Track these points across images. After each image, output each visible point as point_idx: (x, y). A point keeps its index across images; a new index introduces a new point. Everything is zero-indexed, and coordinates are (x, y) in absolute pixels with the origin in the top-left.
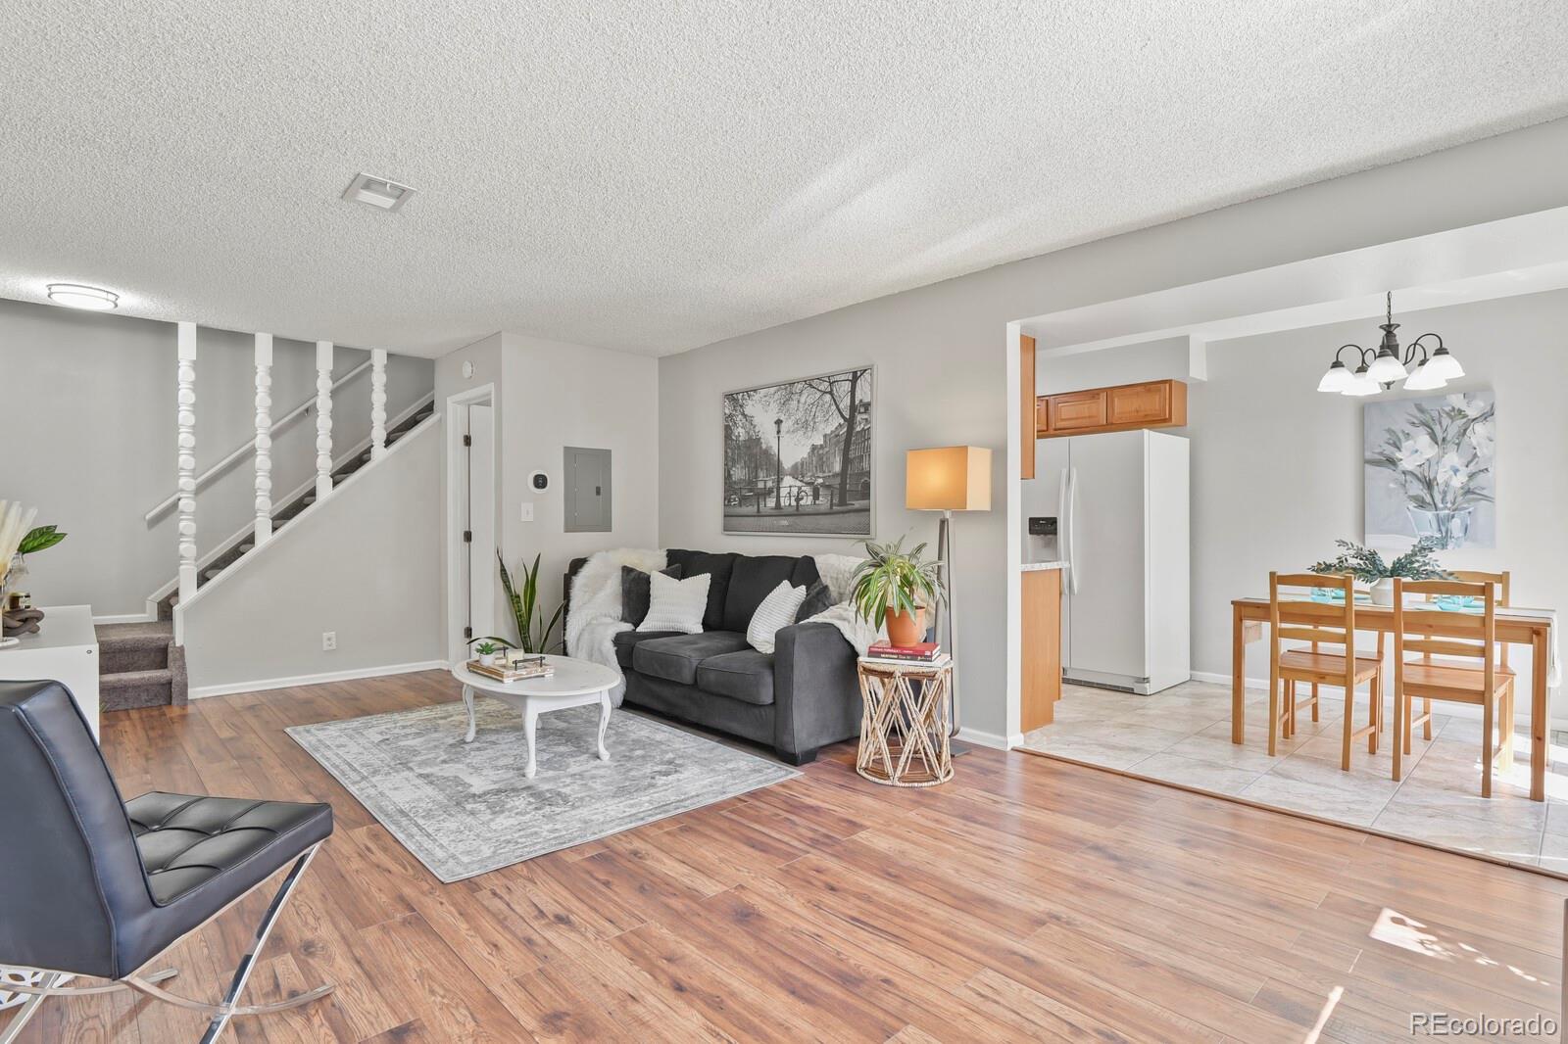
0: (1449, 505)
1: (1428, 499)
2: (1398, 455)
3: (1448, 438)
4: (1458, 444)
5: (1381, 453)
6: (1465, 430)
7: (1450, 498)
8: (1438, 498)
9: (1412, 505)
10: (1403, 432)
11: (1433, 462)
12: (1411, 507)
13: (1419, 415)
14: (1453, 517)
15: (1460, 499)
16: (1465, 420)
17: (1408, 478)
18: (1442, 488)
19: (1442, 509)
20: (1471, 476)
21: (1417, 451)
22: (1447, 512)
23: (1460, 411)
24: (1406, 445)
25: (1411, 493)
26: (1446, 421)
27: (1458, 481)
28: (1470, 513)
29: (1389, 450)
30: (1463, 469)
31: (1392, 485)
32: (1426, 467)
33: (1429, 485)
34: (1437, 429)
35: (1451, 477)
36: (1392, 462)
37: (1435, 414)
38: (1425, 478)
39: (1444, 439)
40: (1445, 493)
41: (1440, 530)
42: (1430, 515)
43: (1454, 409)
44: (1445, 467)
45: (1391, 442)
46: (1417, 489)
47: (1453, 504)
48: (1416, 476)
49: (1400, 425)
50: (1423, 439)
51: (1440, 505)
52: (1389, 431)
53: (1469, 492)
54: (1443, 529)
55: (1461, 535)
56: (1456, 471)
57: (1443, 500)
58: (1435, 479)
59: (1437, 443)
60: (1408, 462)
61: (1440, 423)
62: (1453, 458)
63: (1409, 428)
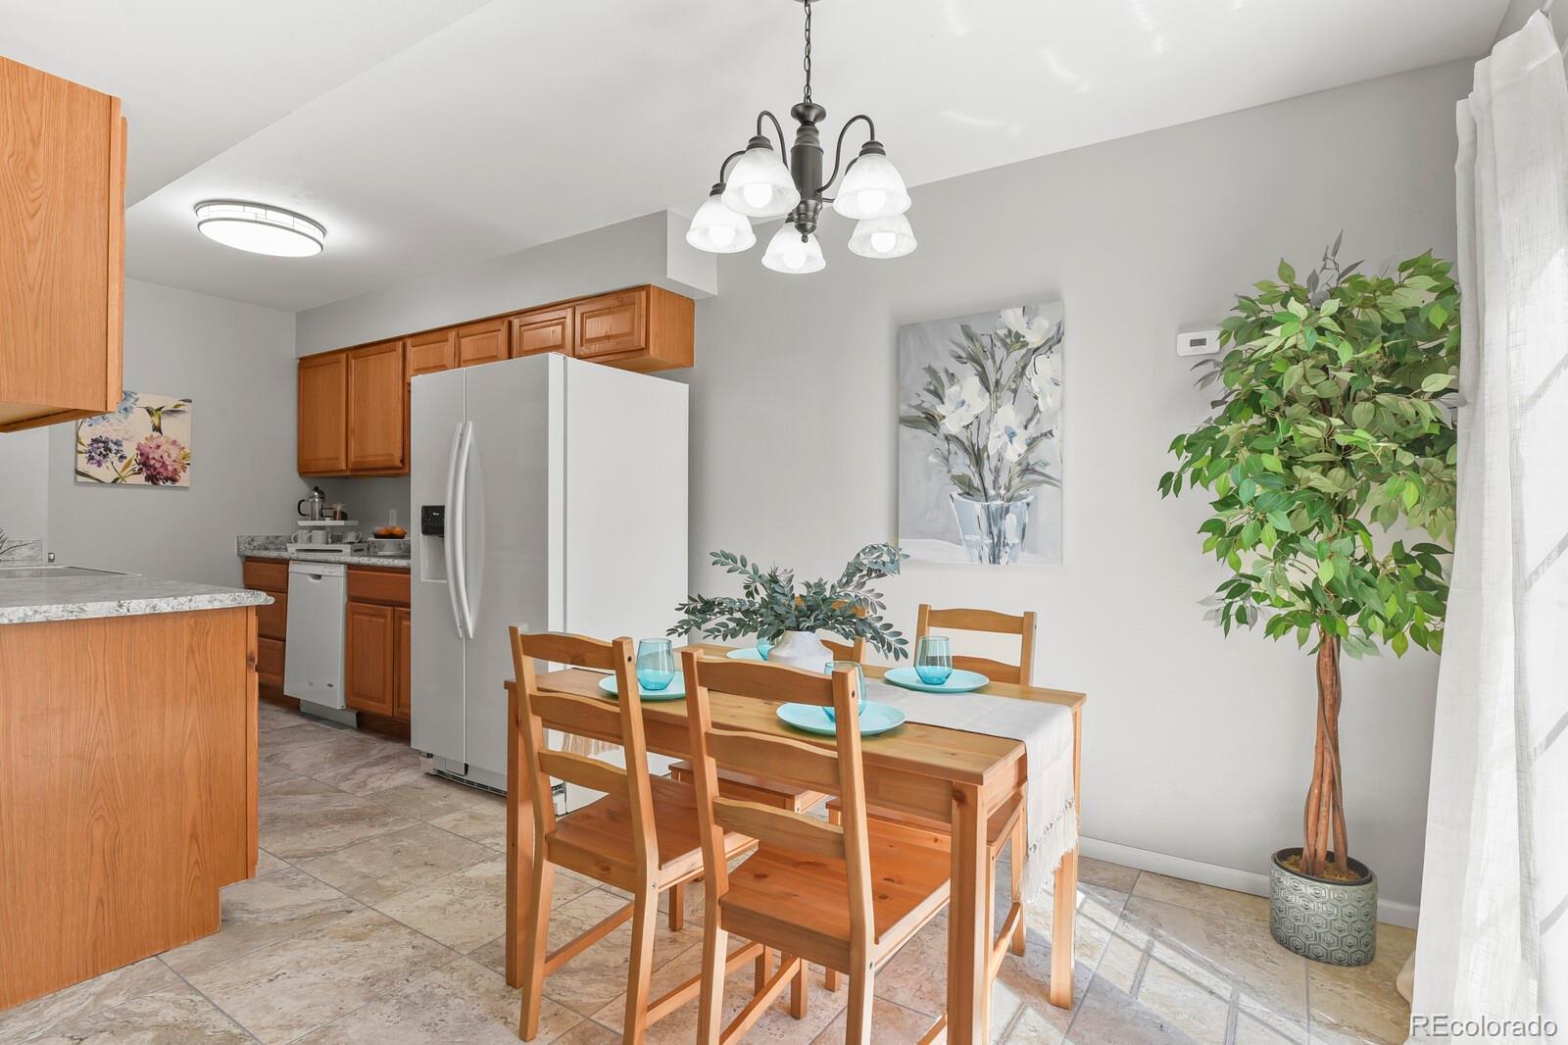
0: (1002, 492)
1: (976, 482)
2: (941, 410)
3: (1003, 382)
4: (1015, 391)
5: (919, 407)
6: (1024, 368)
7: (1003, 480)
8: (989, 483)
9: (956, 491)
10: (947, 371)
11: (984, 421)
12: (955, 495)
13: (966, 343)
14: (1007, 511)
15: (1016, 482)
16: (1024, 351)
17: (953, 447)
18: (994, 462)
19: (994, 498)
20: (1032, 443)
21: (963, 403)
22: (999, 502)
23: (1018, 336)
24: (950, 392)
25: (957, 471)
26: (1000, 352)
27: (1014, 452)
28: (1028, 504)
29: (929, 401)
30: (1020, 431)
31: (932, 459)
32: (974, 428)
33: (977, 457)
34: (989, 365)
35: (1005, 445)
36: (931, 420)
37: (986, 341)
38: (973, 446)
39: (997, 382)
40: (997, 471)
41: (991, 533)
42: (977, 507)
43: (1010, 331)
44: (998, 430)
45: (932, 388)
46: (962, 465)
47: (1008, 489)
48: (962, 443)
49: (944, 362)
50: (970, 385)
51: (992, 492)
52: (931, 371)
53: (1027, 469)
54: (995, 531)
55: (1017, 541)
56: (1012, 435)
57: (995, 482)
58: (986, 447)
59: (988, 390)
60: (952, 425)
61: (993, 357)
62: (1009, 415)
63: (954, 366)
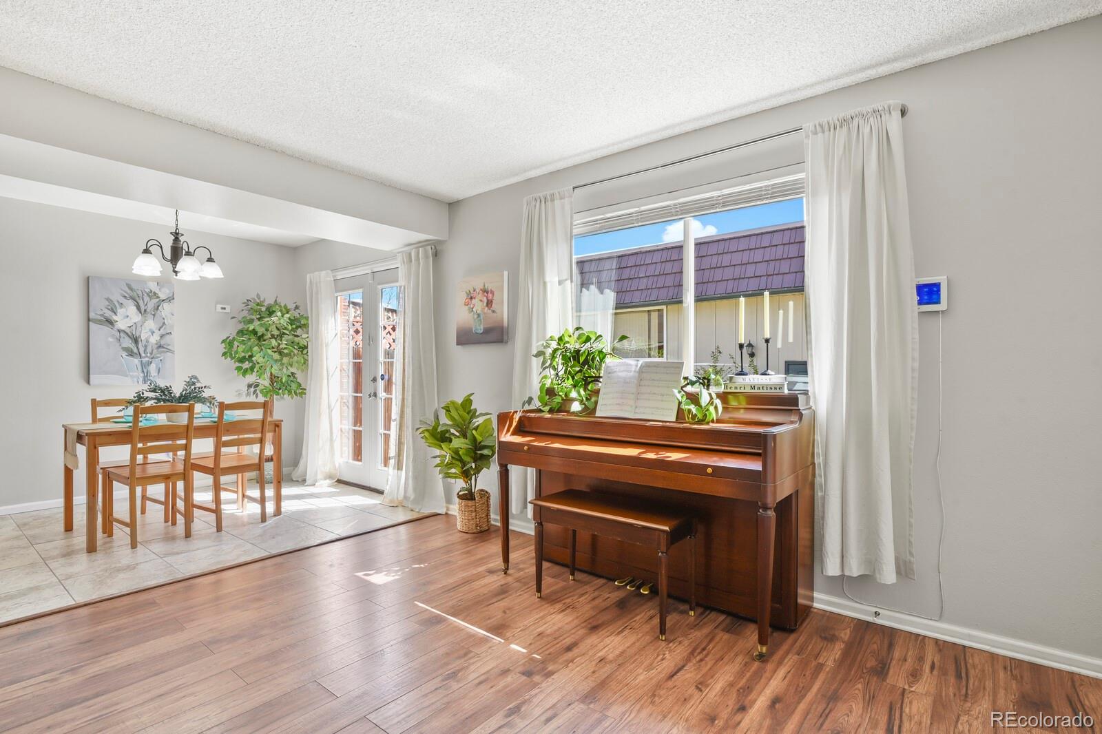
0: (149, 355)
1: (135, 350)
2: (115, 318)
3: (148, 310)
4: (154, 315)
5: (102, 315)
6: (158, 306)
7: (149, 350)
8: (142, 350)
9: (124, 354)
10: (118, 302)
11: (139, 325)
12: (124, 356)
13: (129, 291)
14: (151, 363)
15: (155, 351)
16: (158, 300)
17: (122, 334)
18: (144, 343)
19: (144, 358)
20: (162, 336)
21: (128, 316)
22: (147, 359)
23: (155, 293)
24: (120, 311)
25: (124, 345)
26: (146, 299)
27: (154, 339)
28: (161, 360)
29: (108, 314)
30: (157, 331)
31: (110, 339)
32: (134, 328)
33: (136, 340)
34: (141, 303)
35: (150, 336)
36: (110, 322)
37: (140, 293)
38: (133, 335)
39: (145, 310)
40: (146, 347)
41: (143, 371)
42: (136, 361)
43: (151, 291)
44: (145, 329)
45: (110, 307)
46: (128, 343)
47: (151, 354)
48: (127, 334)
49: (116, 297)
50: (132, 309)
51: (143, 355)
52: (108, 299)
53: (160, 346)
54: (145, 371)
55: (156, 374)
56: (153, 333)
57: (145, 351)
58: (140, 337)
59: (140, 312)
60: (122, 324)
61: (143, 300)
62: (150, 324)
63: (123, 300)
